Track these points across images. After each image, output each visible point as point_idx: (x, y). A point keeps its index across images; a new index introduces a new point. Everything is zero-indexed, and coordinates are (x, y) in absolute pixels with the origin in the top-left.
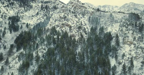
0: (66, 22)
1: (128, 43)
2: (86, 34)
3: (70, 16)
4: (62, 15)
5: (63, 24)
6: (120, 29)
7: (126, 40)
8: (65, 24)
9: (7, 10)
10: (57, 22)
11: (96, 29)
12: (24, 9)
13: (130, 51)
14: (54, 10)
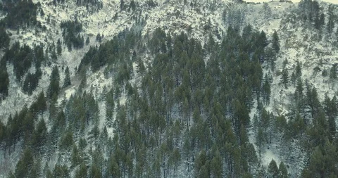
0: (180, 20)
1: (295, 45)
2: (219, 38)
3: (186, 11)
4: (172, 10)
5: (174, 24)
6: (281, 26)
7: (292, 41)
8: (178, 25)
9: (55, 11)
10: (162, 22)
11: (237, 30)
12: (87, 9)
13: (297, 55)
14: (149, 9)
